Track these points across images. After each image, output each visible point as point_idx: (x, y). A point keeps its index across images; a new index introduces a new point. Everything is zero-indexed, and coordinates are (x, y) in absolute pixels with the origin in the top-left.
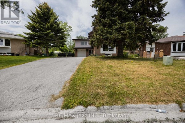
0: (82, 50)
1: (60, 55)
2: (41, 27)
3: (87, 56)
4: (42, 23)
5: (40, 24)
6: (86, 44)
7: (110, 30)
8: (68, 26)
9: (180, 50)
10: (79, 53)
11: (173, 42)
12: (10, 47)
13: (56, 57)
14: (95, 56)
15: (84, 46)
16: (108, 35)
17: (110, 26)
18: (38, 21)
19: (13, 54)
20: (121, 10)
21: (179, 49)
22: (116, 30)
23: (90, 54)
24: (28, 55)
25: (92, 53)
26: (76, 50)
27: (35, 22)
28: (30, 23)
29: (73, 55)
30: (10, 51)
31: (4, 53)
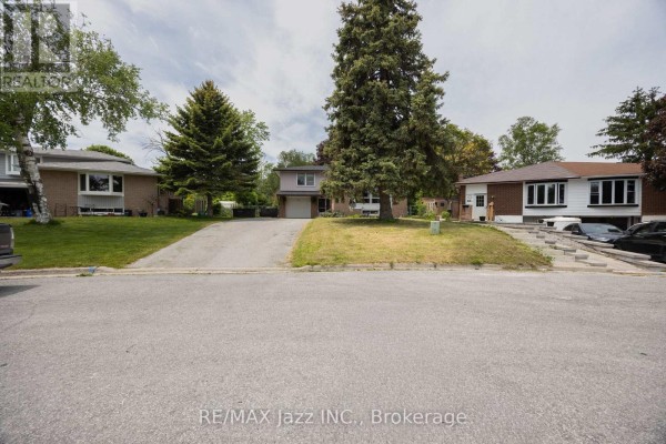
0: (299, 200)
1: (238, 214)
2: (203, 147)
3: (314, 216)
4: (204, 135)
5: (200, 139)
6: (311, 182)
7: (356, 171)
8: (258, 122)
9: (543, 202)
10: (291, 208)
11: (527, 182)
12: (122, 194)
13: (229, 219)
14: (334, 216)
15: (305, 188)
16: (351, 182)
17: (358, 162)
18: (195, 132)
19: (129, 213)
20: (376, 136)
21: (541, 200)
22: (368, 171)
23: (322, 210)
24: (161, 213)
25: (329, 207)
26: (283, 199)
27: (188, 134)
28: (170, 135)
29: (273, 214)
30: (121, 205)
31: (110, 210)
